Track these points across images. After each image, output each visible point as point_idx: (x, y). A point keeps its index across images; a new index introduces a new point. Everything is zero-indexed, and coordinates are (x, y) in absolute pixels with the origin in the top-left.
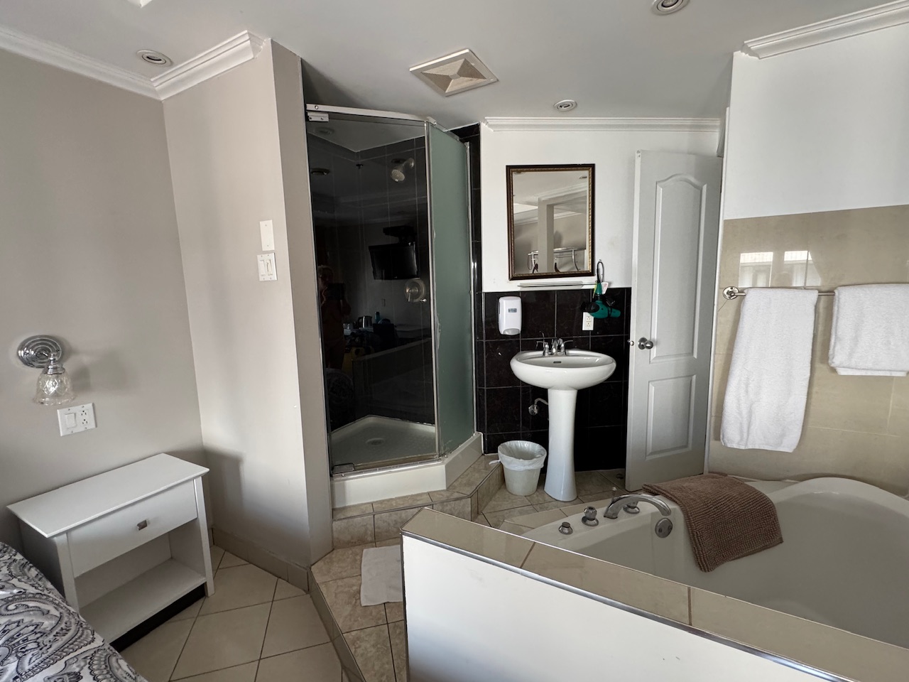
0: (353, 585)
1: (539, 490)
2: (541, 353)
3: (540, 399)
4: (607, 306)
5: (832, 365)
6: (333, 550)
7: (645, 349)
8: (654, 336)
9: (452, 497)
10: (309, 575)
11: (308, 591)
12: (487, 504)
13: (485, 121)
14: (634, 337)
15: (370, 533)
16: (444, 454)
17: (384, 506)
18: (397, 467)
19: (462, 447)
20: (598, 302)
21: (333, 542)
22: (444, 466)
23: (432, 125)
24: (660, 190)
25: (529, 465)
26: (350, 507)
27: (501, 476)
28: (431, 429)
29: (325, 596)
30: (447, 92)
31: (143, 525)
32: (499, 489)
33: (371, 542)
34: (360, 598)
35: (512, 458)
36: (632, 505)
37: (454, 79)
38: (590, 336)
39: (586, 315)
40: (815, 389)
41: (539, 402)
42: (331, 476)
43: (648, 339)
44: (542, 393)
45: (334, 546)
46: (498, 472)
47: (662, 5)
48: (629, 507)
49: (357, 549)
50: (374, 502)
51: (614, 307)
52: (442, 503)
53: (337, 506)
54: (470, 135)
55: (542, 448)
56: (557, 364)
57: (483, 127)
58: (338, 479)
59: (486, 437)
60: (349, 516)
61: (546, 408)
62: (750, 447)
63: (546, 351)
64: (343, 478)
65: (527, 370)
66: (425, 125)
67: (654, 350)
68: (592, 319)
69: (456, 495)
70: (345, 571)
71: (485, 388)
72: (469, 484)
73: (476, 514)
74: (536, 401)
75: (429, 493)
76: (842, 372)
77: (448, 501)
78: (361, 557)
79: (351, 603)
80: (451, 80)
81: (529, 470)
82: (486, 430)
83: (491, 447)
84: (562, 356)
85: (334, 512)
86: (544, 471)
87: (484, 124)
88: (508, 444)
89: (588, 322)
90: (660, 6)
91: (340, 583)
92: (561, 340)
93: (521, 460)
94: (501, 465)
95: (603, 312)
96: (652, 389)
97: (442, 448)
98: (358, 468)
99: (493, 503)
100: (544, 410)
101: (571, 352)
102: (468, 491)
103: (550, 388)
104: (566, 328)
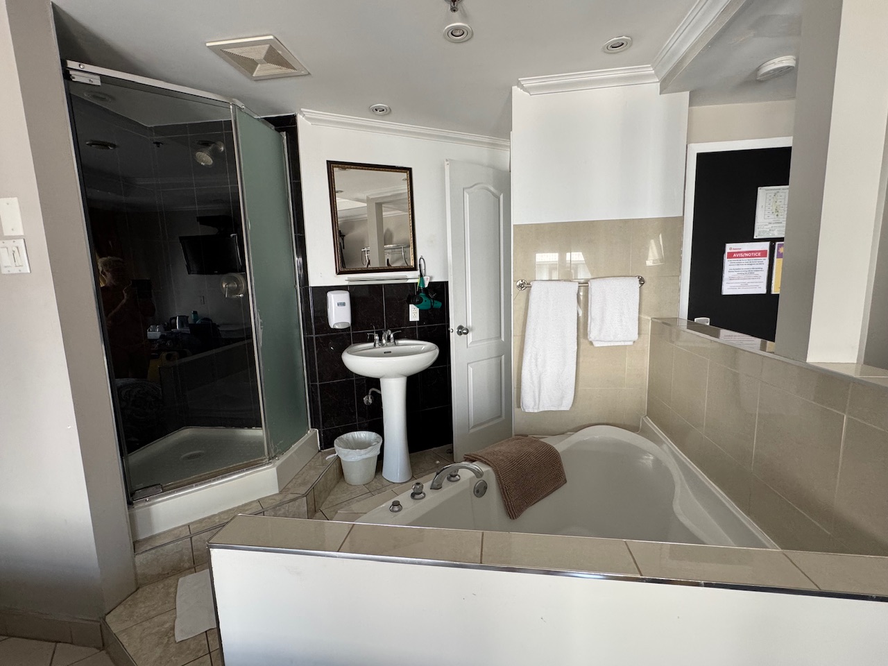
0: (165, 623)
1: (377, 476)
2: (372, 344)
3: (374, 389)
4: (429, 297)
5: (590, 340)
6: (138, 589)
7: (463, 335)
8: (470, 324)
9: (286, 500)
10: (103, 628)
11: (103, 646)
12: (326, 498)
13: (301, 112)
14: (453, 326)
15: (187, 558)
16: (275, 456)
17: (204, 525)
18: (218, 479)
19: (295, 447)
20: (422, 294)
21: (136, 580)
22: (275, 469)
23: (240, 109)
24: (467, 196)
25: (366, 454)
26: (159, 535)
27: (339, 470)
28: (258, 433)
29: (126, 645)
30: (254, 75)
32: (338, 482)
33: (189, 568)
34: (174, 635)
35: (349, 450)
36: (453, 474)
37: (262, 63)
38: (417, 326)
39: (411, 306)
40: (581, 359)
41: (373, 392)
42: (130, 503)
43: (465, 326)
44: (375, 383)
45: (138, 584)
46: (335, 466)
47: (452, 34)
48: (452, 476)
49: (170, 581)
50: (192, 523)
51: (435, 299)
52: (274, 508)
53: (141, 537)
54: (286, 126)
55: (378, 435)
56: (388, 354)
57: (300, 120)
58: (141, 505)
59: (322, 433)
60: (158, 545)
61: (380, 396)
62: (541, 410)
63: (377, 342)
64: (147, 503)
65: (359, 362)
66: (231, 107)
67: (470, 335)
68: (417, 310)
69: (291, 496)
70: (154, 610)
71: (318, 383)
72: (304, 484)
73: (314, 511)
74: (370, 391)
75: (259, 501)
76: (596, 344)
77: (281, 504)
78: (176, 589)
79: (162, 643)
80: (257, 64)
81: (366, 459)
82: (321, 426)
83: (327, 442)
84: (392, 346)
85: (137, 545)
86: (381, 457)
87: (301, 117)
88: (345, 436)
89: (414, 314)
90: (450, 34)
91: (146, 624)
92: (389, 331)
93: (357, 450)
94: (338, 458)
95: (427, 304)
96: (471, 369)
97: (272, 450)
98: (167, 488)
99: (330, 498)
100: (378, 399)
101: (400, 342)
102: (303, 490)
103: (382, 377)
104: (394, 319)
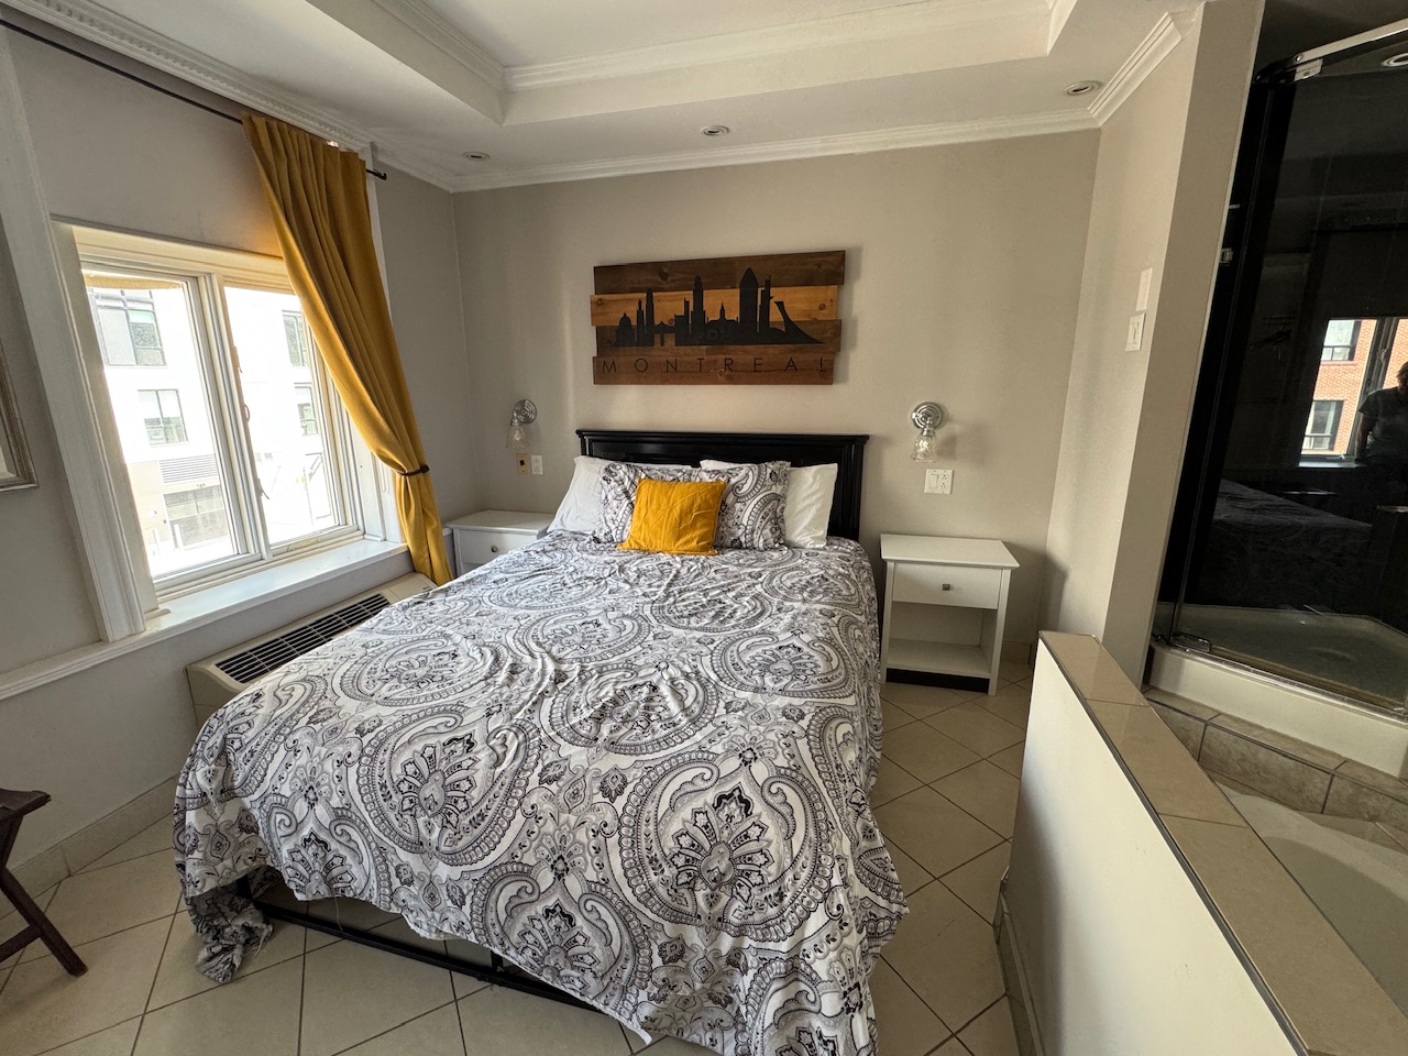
17: (1234, 725)
26: (1180, 697)
31: (947, 588)
53: (1162, 686)
64: (1184, 654)
98: (1217, 652)
